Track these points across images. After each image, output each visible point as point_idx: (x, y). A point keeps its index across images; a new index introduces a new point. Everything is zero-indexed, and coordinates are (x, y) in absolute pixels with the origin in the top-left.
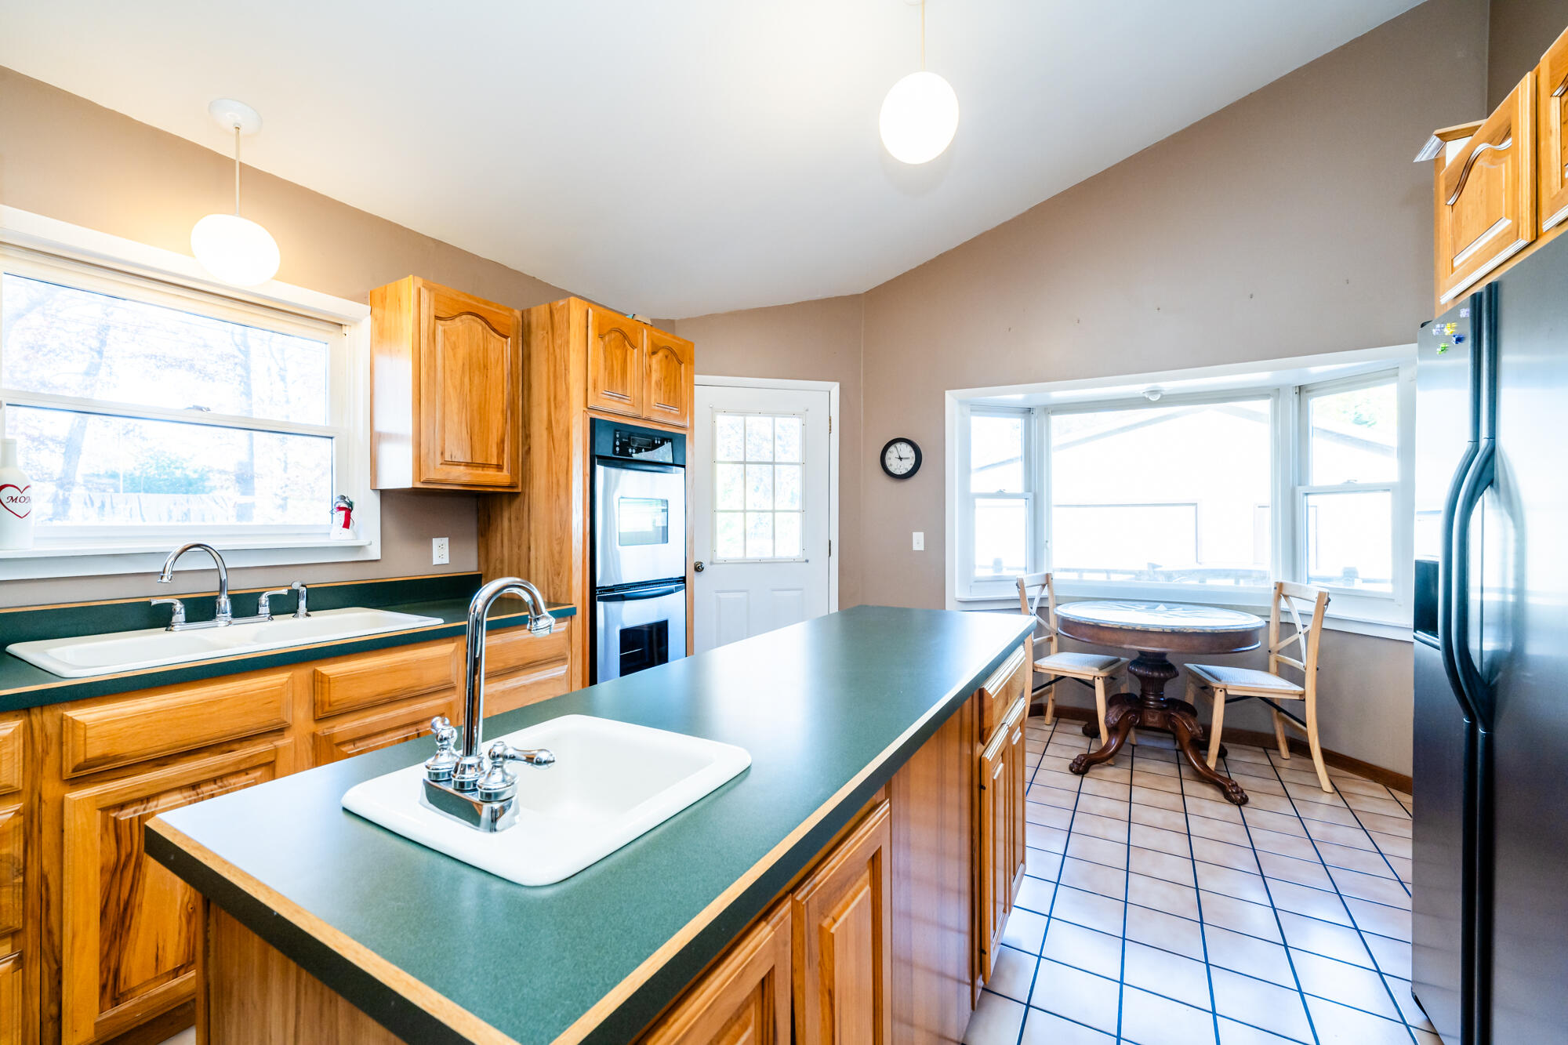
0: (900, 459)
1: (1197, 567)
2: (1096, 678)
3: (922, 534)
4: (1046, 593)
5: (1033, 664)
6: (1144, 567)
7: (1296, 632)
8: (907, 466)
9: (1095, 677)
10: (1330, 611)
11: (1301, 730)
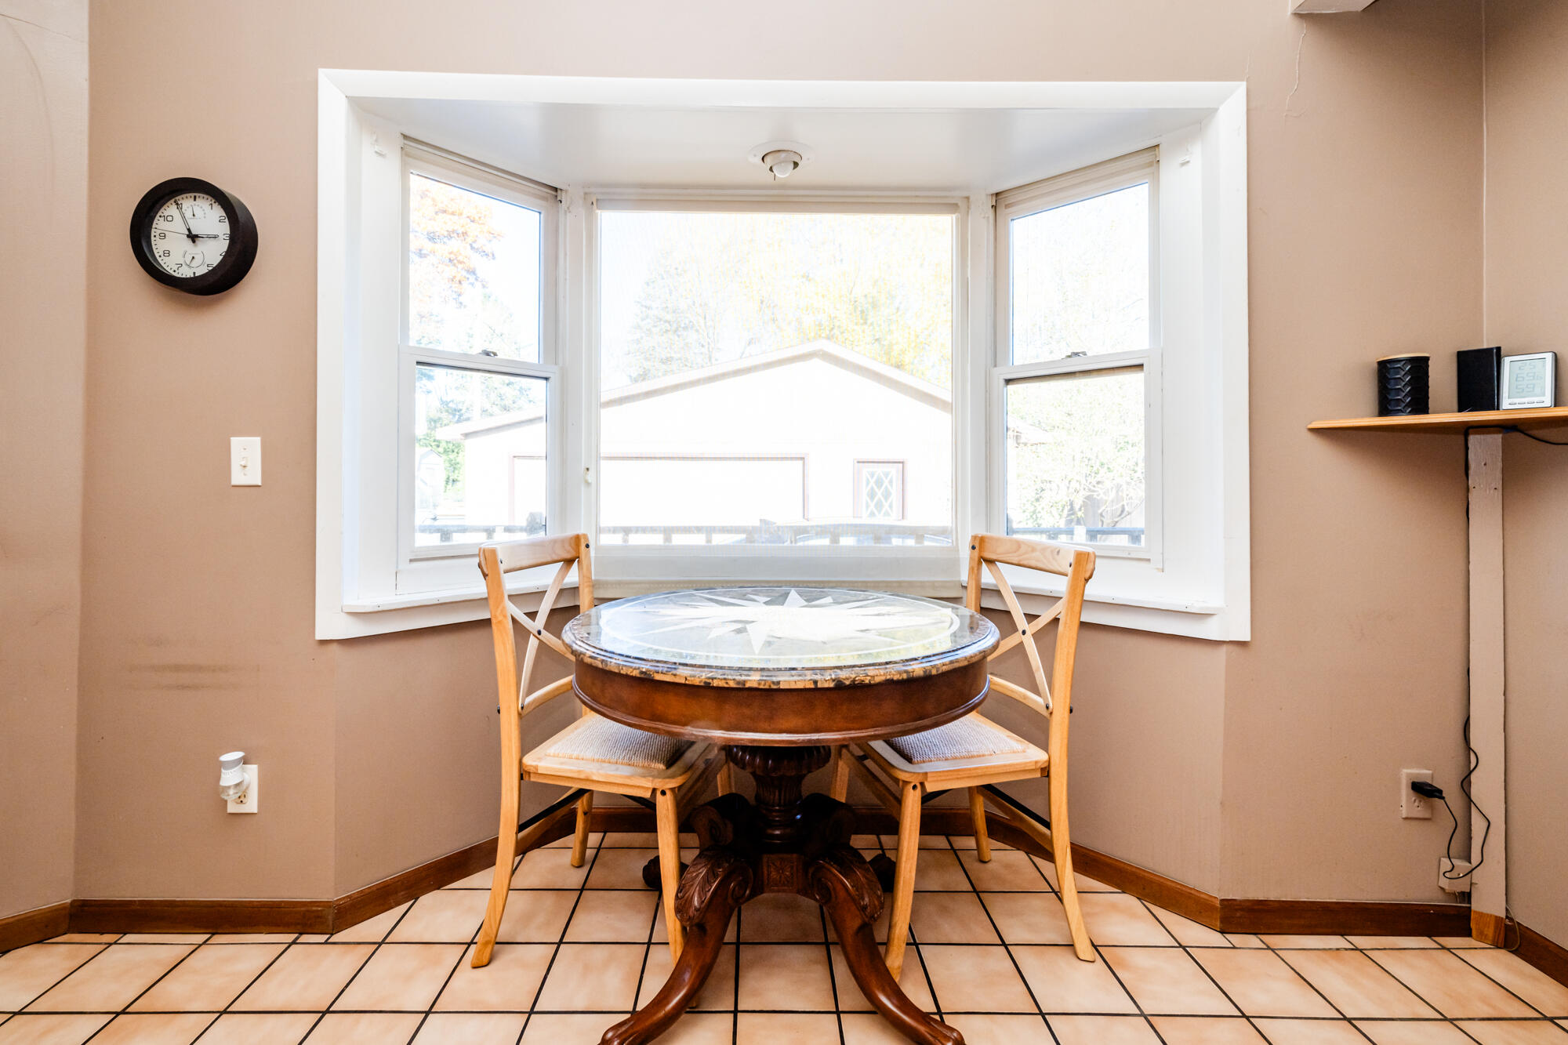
0: (193, 237)
1: (805, 523)
2: (658, 794)
3: (256, 442)
4: (573, 577)
5: (520, 762)
6: (758, 524)
7: (1016, 630)
8: (210, 255)
9: (654, 790)
10: (1092, 591)
11: (1043, 835)
